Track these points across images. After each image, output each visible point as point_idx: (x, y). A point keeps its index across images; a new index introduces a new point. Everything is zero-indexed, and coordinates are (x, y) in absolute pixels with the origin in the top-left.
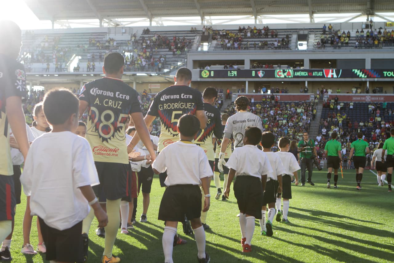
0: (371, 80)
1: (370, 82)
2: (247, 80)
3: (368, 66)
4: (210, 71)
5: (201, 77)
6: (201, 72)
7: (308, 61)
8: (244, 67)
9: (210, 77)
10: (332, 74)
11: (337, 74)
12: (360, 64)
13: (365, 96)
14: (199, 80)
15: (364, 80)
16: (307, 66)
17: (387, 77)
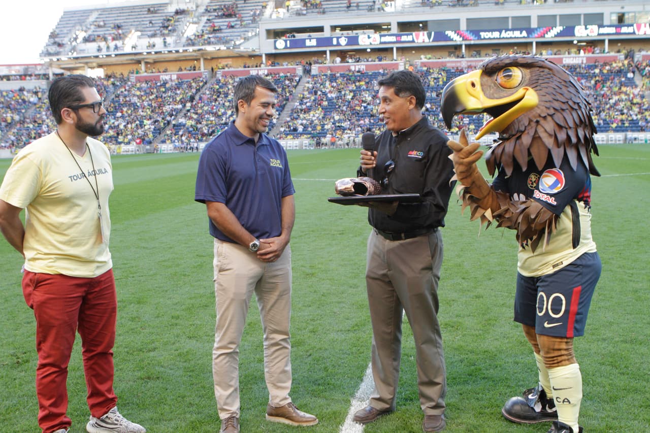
0: (468, 42)
1: (466, 46)
2: (328, 49)
3: (463, 27)
4: (286, 41)
5: (276, 48)
6: (275, 42)
7: (396, 24)
8: (323, 35)
9: (286, 47)
10: (422, 38)
11: (429, 37)
12: (454, 24)
13: (460, 62)
14: (274, 51)
15: (458, 43)
16: (395, 29)
17: (485, 39)
